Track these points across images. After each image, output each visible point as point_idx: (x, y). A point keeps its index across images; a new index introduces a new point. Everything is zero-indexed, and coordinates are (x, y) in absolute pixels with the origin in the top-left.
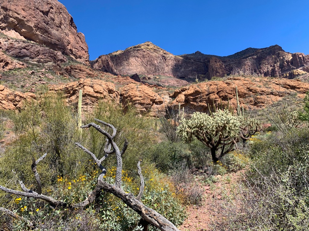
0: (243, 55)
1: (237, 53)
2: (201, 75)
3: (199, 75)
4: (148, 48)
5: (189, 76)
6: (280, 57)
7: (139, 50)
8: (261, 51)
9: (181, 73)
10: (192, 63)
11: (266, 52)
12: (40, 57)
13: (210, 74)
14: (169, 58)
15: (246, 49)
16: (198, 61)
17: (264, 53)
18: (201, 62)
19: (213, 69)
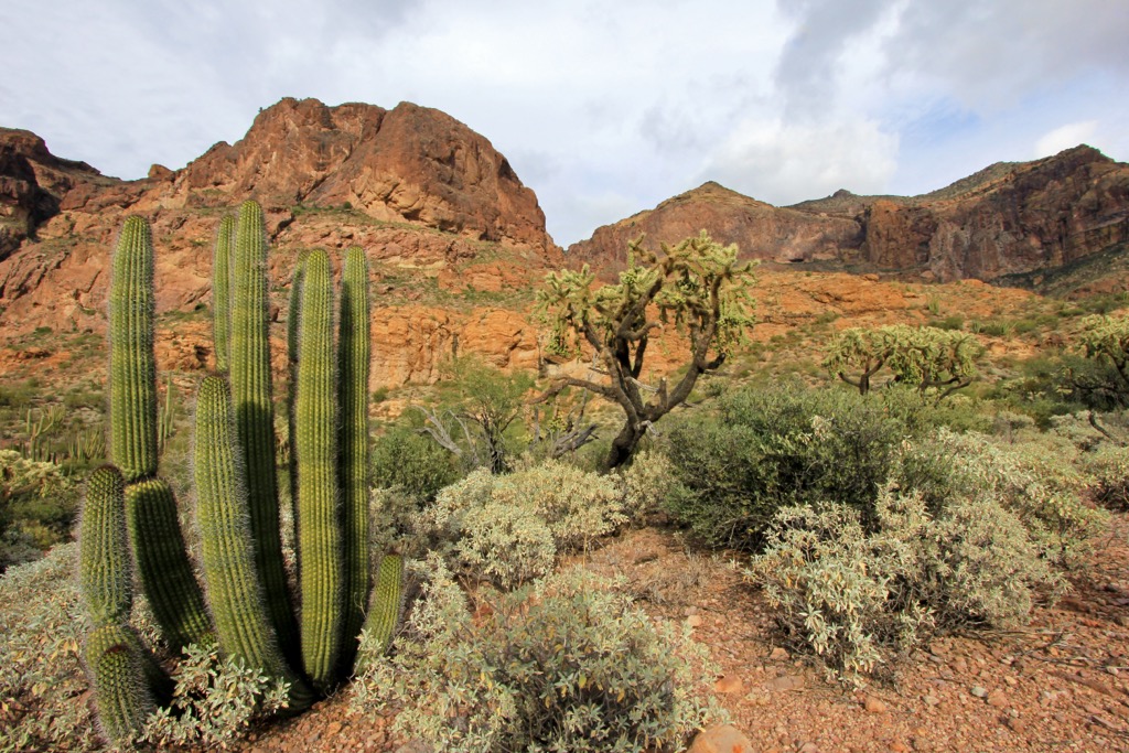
0: (975, 185)
1: (958, 182)
2: (846, 250)
3: (842, 250)
4: (706, 197)
5: (814, 256)
6: (1090, 179)
7: (686, 204)
8: (1030, 168)
9: (794, 249)
10: (823, 221)
11: (1046, 168)
12: (420, 252)
13: (871, 245)
14: (761, 215)
15: (988, 169)
16: (841, 216)
17: (1038, 174)
18: (848, 217)
19: (878, 234)
